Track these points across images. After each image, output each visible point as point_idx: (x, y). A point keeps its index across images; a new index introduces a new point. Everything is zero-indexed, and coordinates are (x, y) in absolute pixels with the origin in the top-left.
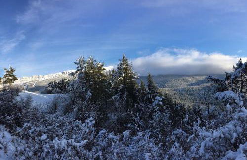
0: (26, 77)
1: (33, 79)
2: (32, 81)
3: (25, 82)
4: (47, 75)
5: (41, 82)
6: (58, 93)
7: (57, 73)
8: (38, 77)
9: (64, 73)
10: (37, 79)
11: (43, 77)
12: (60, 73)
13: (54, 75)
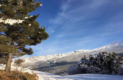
0: (49, 55)
1: (54, 57)
2: (54, 58)
3: (49, 59)
4: (65, 54)
5: (60, 59)
6: (97, 72)
7: (71, 52)
8: (58, 55)
9: (76, 52)
10: (57, 56)
11: (61, 55)
12: (73, 52)
13: (69, 54)
